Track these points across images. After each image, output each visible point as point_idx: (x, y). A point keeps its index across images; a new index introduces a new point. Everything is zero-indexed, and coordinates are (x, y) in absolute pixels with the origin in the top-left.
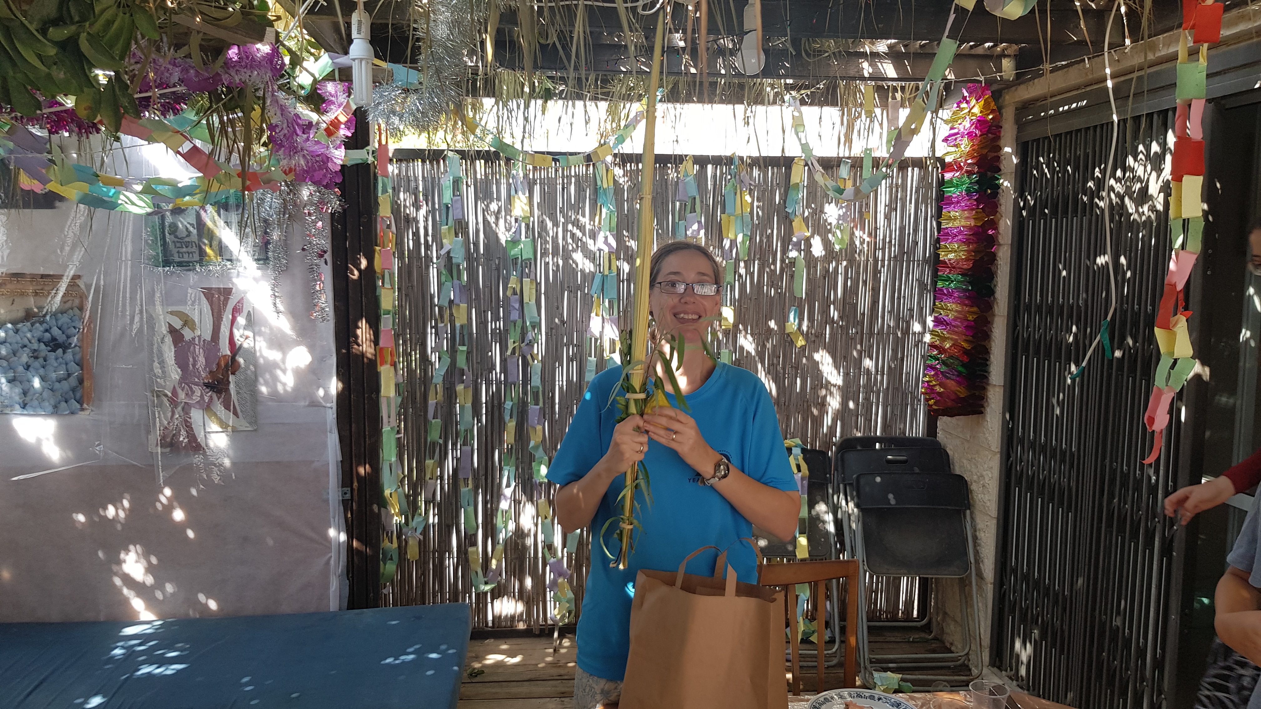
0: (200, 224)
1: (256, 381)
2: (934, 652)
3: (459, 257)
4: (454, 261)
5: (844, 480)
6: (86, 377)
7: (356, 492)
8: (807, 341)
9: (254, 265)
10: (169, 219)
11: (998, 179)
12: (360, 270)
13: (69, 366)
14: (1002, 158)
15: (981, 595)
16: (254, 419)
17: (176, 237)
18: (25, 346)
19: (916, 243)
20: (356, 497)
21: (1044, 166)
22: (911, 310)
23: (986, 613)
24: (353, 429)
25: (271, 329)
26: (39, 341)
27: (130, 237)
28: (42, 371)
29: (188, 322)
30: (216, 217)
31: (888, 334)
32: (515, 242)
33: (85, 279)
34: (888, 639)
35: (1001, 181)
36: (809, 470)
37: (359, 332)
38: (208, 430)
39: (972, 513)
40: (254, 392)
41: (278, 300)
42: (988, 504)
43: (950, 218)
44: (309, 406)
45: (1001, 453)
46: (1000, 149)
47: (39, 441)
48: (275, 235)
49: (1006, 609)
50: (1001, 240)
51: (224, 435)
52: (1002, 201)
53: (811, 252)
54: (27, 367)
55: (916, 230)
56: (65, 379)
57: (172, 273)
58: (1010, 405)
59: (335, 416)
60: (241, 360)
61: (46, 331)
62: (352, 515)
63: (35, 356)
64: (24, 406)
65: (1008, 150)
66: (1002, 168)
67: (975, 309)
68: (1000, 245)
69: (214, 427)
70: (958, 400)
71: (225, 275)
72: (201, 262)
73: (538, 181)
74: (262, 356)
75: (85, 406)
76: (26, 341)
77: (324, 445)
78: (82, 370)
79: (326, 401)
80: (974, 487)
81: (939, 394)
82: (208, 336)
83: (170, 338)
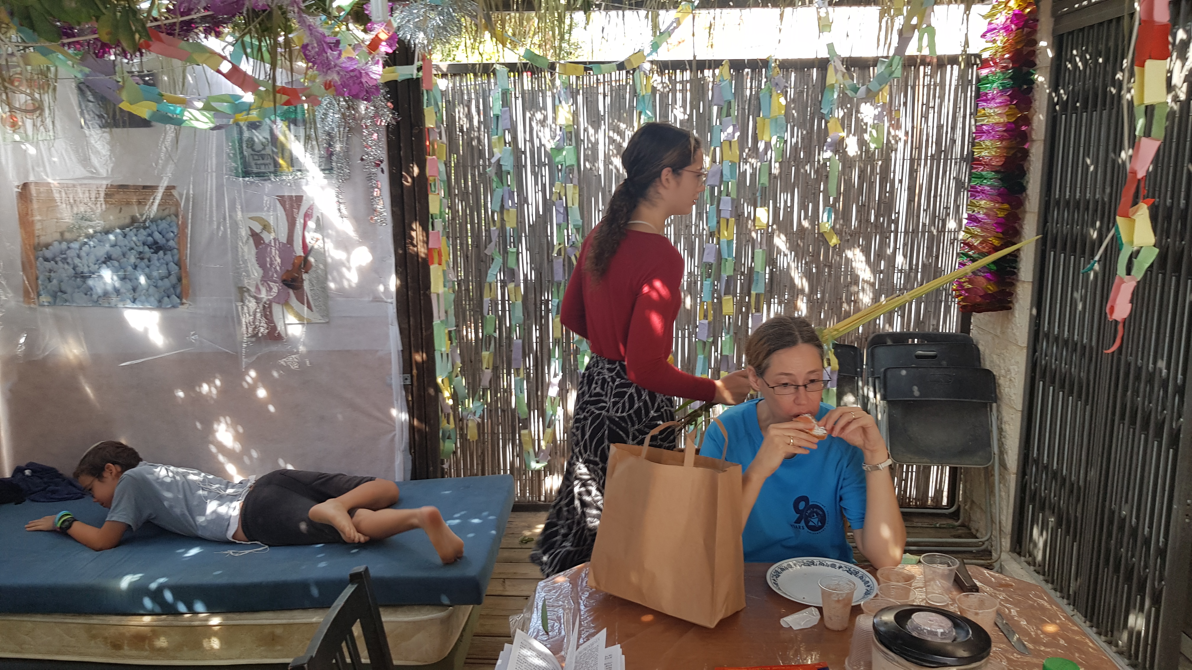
0: (274, 139)
1: (326, 279)
2: (959, 537)
3: (508, 165)
4: (504, 168)
5: (873, 374)
6: (184, 275)
7: (415, 379)
8: (841, 240)
9: (321, 174)
10: (246, 134)
11: (1032, 74)
12: (413, 178)
13: (169, 266)
14: (1038, 52)
15: (1005, 485)
16: (326, 313)
17: (253, 150)
18: (132, 249)
19: (953, 141)
20: (415, 383)
21: (1078, 59)
22: (947, 208)
23: (1008, 502)
24: (411, 323)
25: (337, 232)
26: (144, 244)
27: (214, 151)
28: (147, 270)
29: (266, 227)
30: (287, 132)
31: (923, 232)
32: (558, 149)
33: (178, 189)
34: (915, 524)
35: (1036, 76)
36: (840, 364)
37: (414, 234)
38: (287, 322)
39: (998, 407)
40: (325, 289)
41: (342, 206)
42: (1014, 397)
43: (984, 115)
44: (372, 301)
45: (1028, 347)
46: (1035, 43)
47: (146, 330)
48: (338, 147)
49: (1027, 498)
50: (1034, 137)
51: (300, 326)
52: (1037, 96)
53: (846, 152)
54: (135, 267)
55: (953, 128)
56: (167, 278)
57: (252, 183)
58: (1038, 301)
59: (395, 310)
60: (311, 259)
61: (150, 235)
62: (412, 397)
63: (141, 256)
64: (134, 301)
65: (1043, 44)
66: (1038, 62)
67: (1006, 206)
68: (1033, 141)
69: (291, 318)
70: (986, 296)
71: (296, 183)
72: (275, 173)
73: (581, 92)
74: (329, 256)
75: (184, 301)
76: (133, 245)
77: (387, 336)
78: (180, 268)
79: (388, 298)
80: (1001, 381)
81: (967, 290)
82: (283, 238)
83: (251, 241)
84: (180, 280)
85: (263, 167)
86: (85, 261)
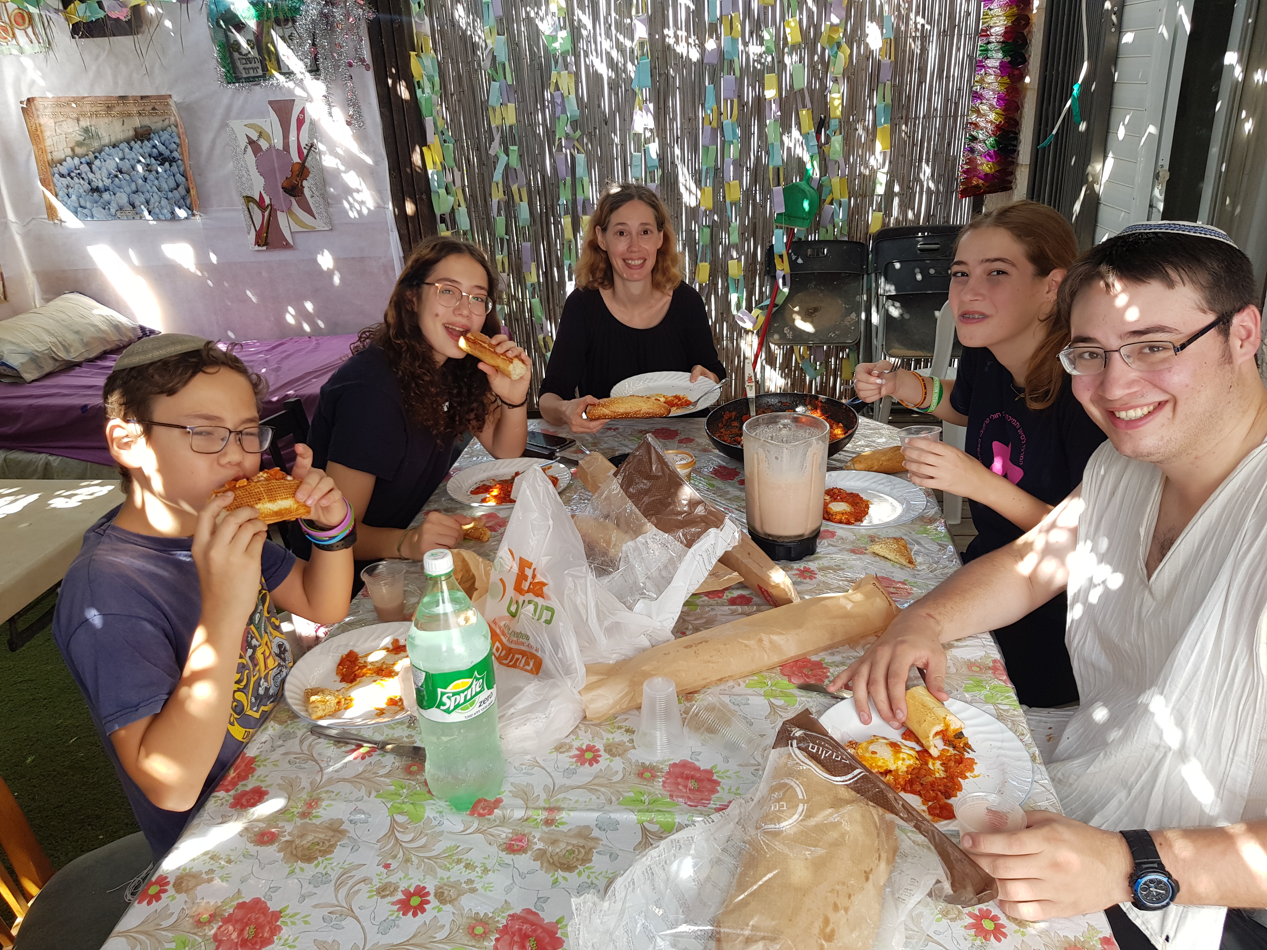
0: (258, 41)
1: (325, 184)
3: (502, 55)
4: (498, 60)
9: (309, 76)
10: (231, 37)
13: (176, 177)
16: (328, 220)
17: (240, 54)
18: (140, 161)
24: (410, 228)
26: (150, 156)
28: (156, 182)
29: (261, 134)
32: (553, 36)
38: (293, 230)
40: (326, 194)
54: (145, 180)
56: (176, 189)
57: (242, 88)
59: (393, 216)
61: (154, 147)
63: (149, 169)
67: (1006, 79)
70: (989, 177)
72: (264, 77)
75: (195, 211)
77: (388, 243)
78: (187, 181)
82: (280, 146)
83: (249, 149)
84: (188, 191)
85: (251, 71)
86: (98, 176)
